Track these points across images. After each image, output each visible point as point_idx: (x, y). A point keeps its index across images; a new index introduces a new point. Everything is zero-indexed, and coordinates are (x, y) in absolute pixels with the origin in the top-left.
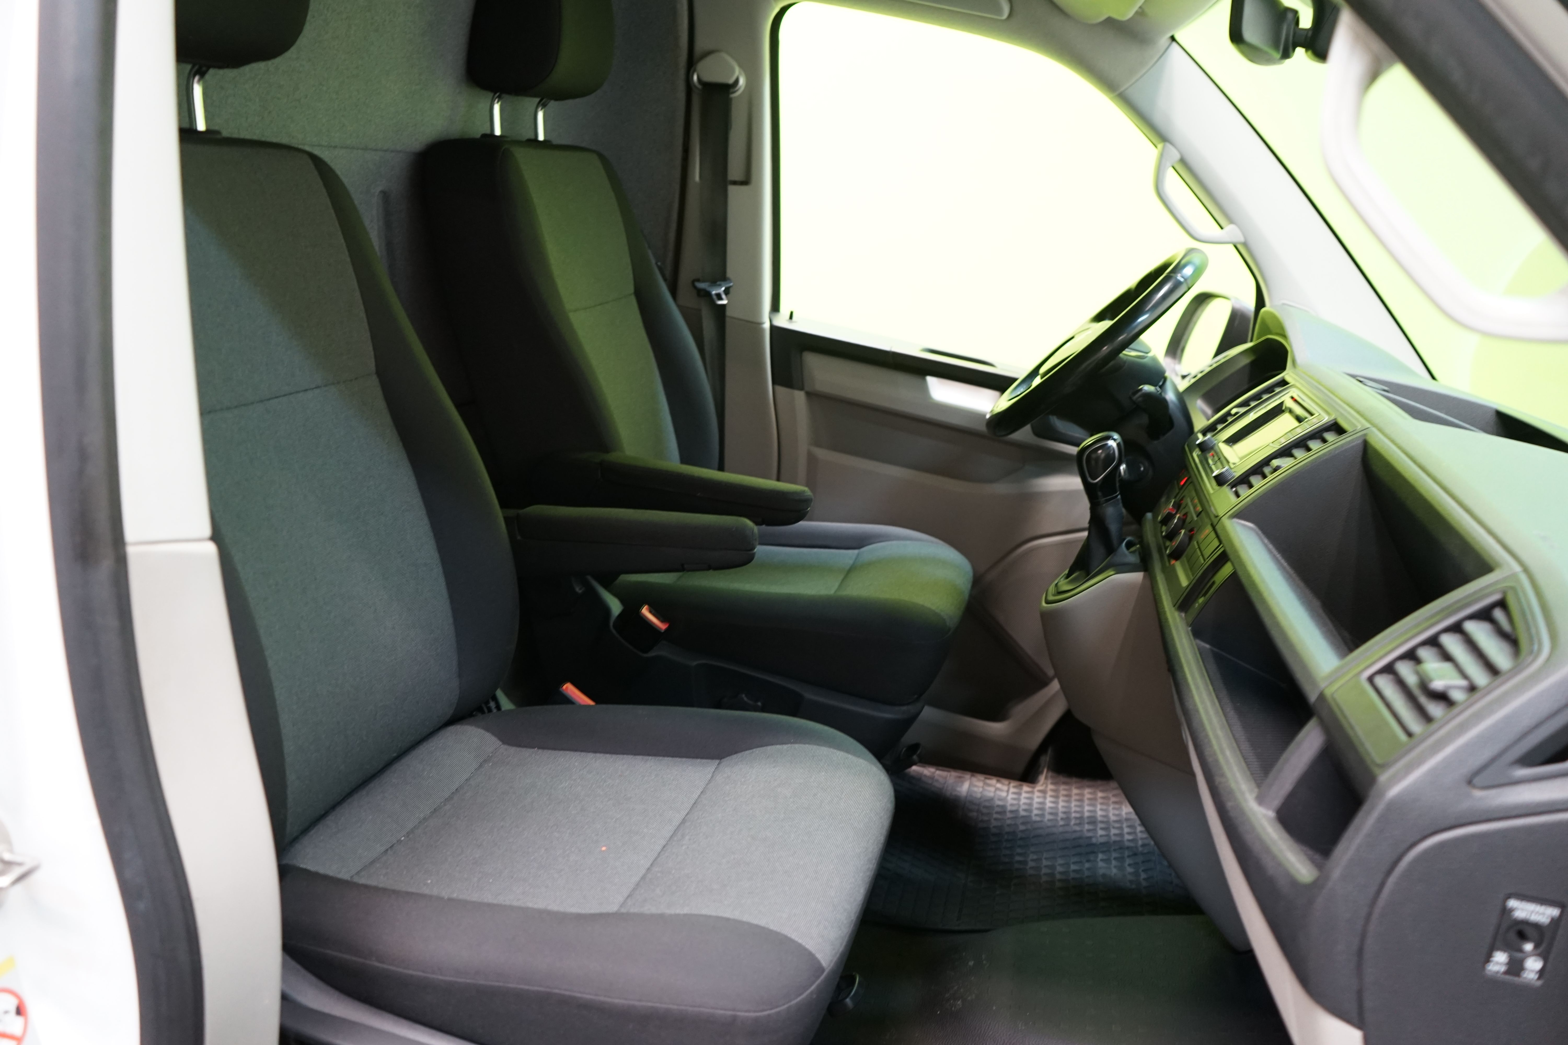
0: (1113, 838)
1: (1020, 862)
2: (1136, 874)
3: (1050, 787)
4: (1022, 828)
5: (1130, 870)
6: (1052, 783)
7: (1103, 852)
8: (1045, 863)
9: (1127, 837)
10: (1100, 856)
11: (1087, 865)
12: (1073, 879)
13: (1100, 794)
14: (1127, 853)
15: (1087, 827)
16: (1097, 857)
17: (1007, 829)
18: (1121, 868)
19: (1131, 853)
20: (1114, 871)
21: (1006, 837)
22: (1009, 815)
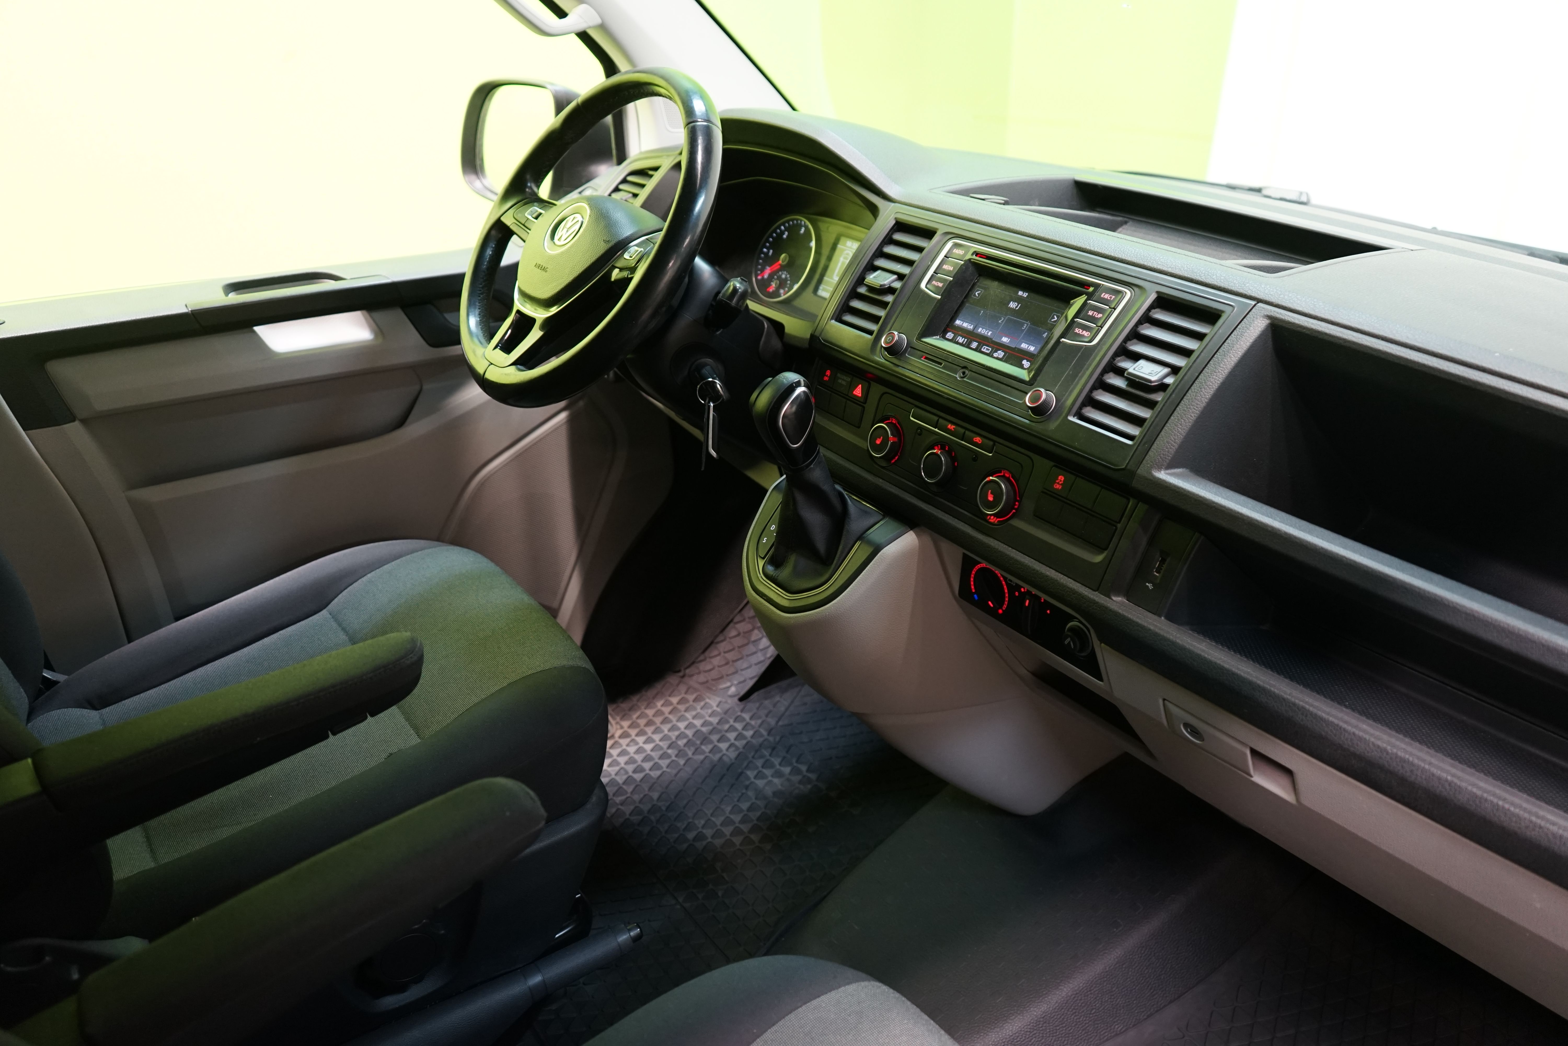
0: (740, 744)
1: (695, 839)
2: (795, 771)
3: (626, 724)
4: (655, 795)
5: (787, 770)
6: (622, 719)
7: (747, 767)
8: (718, 821)
9: (749, 733)
10: (751, 774)
11: (751, 793)
12: (758, 819)
13: (674, 700)
14: (766, 753)
15: (707, 748)
16: (748, 778)
17: (645, 808)
18: (778, 774)
19: (770, 750)
20: (776, 781)
21: (652, 818)
22: (629, 789)
